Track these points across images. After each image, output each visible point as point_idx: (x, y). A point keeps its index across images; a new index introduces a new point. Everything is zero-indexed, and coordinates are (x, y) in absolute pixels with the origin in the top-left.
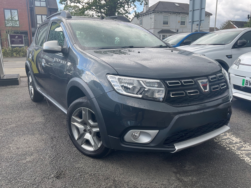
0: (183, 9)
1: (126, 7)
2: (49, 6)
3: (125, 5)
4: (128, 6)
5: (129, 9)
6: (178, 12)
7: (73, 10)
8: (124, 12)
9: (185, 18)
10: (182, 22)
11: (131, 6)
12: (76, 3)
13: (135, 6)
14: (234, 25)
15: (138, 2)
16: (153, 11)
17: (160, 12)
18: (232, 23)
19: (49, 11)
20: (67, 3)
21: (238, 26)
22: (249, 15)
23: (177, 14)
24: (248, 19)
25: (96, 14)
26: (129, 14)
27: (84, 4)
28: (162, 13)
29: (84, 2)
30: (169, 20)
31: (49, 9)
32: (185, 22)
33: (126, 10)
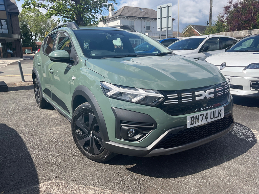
0: (147, 14)
1: (93, 12)
2: (8, 10)
3: (92, 10)
4: (95, 11)
5: (96, 14)
6: (143, 17)
7: (32, 14)
8: (91, 17)
9: (150, 23)
10: (147, 27)
11: (98, 11)
12: (40, 7)
13: (101, 11)
14: (195, 30)
15: (104, 7)
16: (119, 15)
17: (126, 17)
18: (193, 28)
19: (8, 15)
20: (30, 7)
21: (198, 30)
22: (207, 22)
23: (142, 19)
24: (208, 24)
25: (62, 19)
26: (96, 19)
27: (49, 8)
28: (128, 18)
29: (49, 6)
30: (134, 25)
31: (9, 13)
32: (150, 27)
33: (93, 15)
